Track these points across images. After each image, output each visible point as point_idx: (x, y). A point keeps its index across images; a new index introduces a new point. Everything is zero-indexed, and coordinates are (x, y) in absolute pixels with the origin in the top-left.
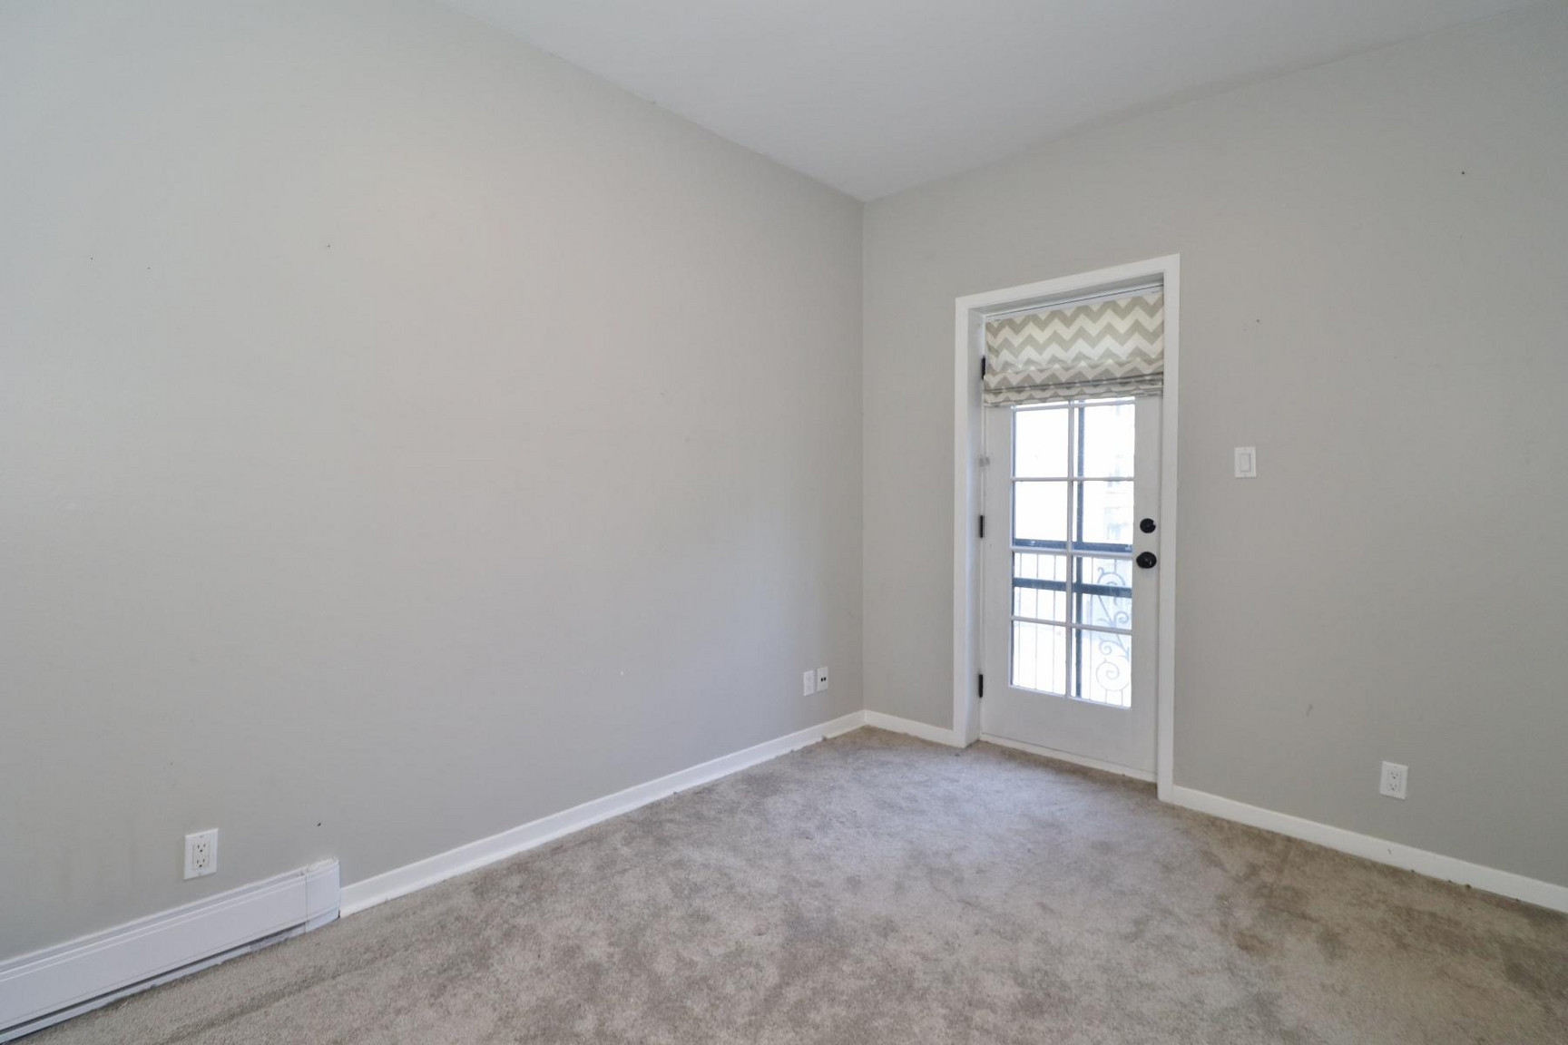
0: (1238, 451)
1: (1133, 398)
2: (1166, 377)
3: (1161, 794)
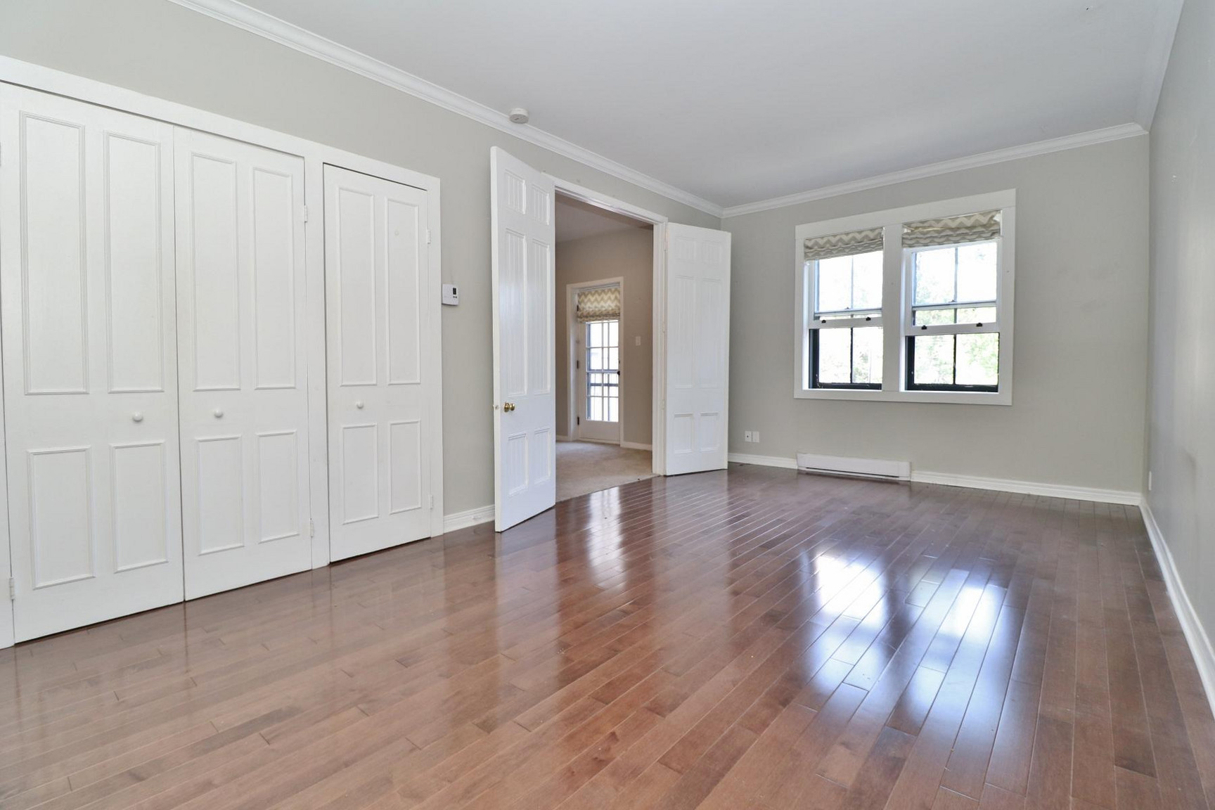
0: (637, 338)
1: (617, 320)
2: (622, 314)
3: (621, 446)
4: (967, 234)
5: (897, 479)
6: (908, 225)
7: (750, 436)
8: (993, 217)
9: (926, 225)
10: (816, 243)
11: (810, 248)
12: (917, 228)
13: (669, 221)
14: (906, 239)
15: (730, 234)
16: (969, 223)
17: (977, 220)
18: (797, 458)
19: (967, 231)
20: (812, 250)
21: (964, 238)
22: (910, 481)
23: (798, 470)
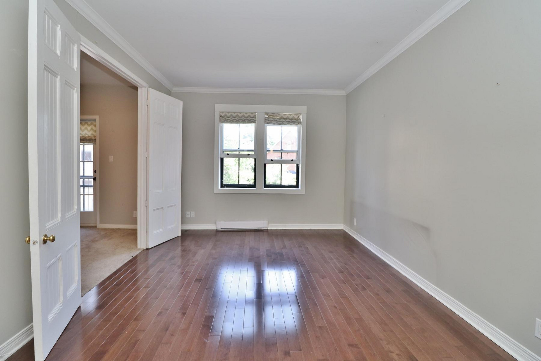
0: (110, 156)
1: (92, 144)
2: (97, 140)
3: (98, 227)
4: (289, 122)
5: (263, 229)
6: (267, 114)
7: (189, 215)
8: (299, 116)
9: (274, 115)
10: (226, 115)
11: (223, 117)
12: (270, 115)
13: (150, 87)
14: (267, 120)
15: (182, 102)
16: (291, 117)
17: (293, 117)
18: (216, 224)
19: (290, 121)
20: (224, 118)
21: (283, 123)
22: (268, 229)
23: (216, 230)
